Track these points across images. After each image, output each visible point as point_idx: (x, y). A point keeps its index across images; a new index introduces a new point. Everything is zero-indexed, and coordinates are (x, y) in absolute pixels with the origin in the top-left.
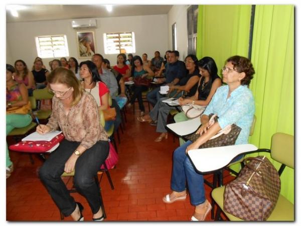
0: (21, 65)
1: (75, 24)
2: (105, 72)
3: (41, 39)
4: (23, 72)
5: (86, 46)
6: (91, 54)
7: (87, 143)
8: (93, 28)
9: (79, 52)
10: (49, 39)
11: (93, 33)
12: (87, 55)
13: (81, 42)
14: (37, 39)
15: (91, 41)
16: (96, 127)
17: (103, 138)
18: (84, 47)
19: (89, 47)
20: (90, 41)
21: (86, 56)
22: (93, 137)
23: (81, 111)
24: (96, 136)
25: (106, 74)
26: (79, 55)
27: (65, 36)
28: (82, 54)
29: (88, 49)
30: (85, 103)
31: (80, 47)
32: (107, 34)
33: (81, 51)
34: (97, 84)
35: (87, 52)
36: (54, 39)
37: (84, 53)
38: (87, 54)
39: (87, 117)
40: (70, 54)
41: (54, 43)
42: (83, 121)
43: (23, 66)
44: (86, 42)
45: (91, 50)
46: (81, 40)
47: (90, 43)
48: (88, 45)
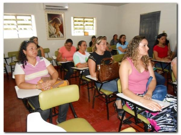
5: (55, 28)
6: (59, 35)
11: (63, 15)
12: (56, 37)
15: (61, 23)
20: (59, 23)
21: (55, 37)
26: (48, 36)
27: (33, 16)
28: (51, 35)
31: (49, 28)
32: (74, 18)
33: (50, 32)
35: (56, 33)
37: (53, 34)
44: (55, 23)
45: (59, 31)
46: (51, 21)
47: (60, 25)
48: (57, 26)
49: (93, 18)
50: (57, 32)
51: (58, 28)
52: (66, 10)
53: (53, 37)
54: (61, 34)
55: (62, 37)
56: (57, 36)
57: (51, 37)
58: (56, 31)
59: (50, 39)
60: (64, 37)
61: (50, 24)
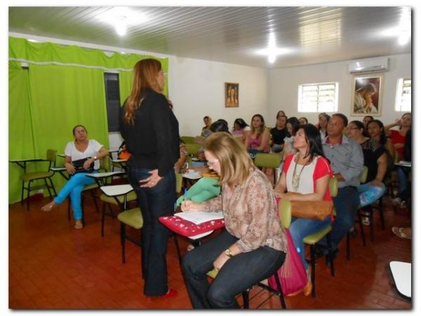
0: (258, 121)
1: (358, 66)
2: (348, 142)
3: (306, 88)
4: (259, 128)
5: (365, 99)
6: (370, 109)
7: (243, 245)
8: (383, 71)
9: (353, 107)
10: (316, 88)
11: (381, 78)
12: (365, 112)
13: (359, 92)
14: (300, 88)
15: (375, 90)
16: (260, 227)
17: (273, 245)
18: (362, 99)
19: (370, 100)
20: (373, 91)
21: (362, 112)
22: (254, 238)
23: (242, 198)
24: (257, 238)
25: (347, 144)
26: (353, 110)
27: (337, 84)
28: (357, 109)
30: (248, 188)
32: (404, 80)
33: (355, 106)
34: (315, 160)
35: (365, 107)
36: (322, 87)
37: (360, 108)
38: (365, 110)
39: (249, 209)
40: (339, 109)
41: (321, 93)
42: (245, 213)
43: (260, 122)
45: (372, 104)
46: (360, 89)
47: (373, 94)
48: (369, 97)
50: (366, 104)
51: (370, 99)
54: (374, 108)
55: (374, 113)
56: (367, 110)
57: (357, 111)
60: (377, 113)
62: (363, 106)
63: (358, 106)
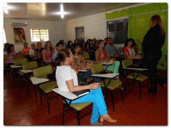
5: (19, 37)
6: (23, 41)
11: (24, 28)
15: (23, 33)
18: (18, 37)
20: (22, 33)
21: (19, 43)
26: (15, 42)
27: (4, 29)
29: (21, 38)
31: (15, 37)
32: (32, 30)
33: (15, 40)
35: (20, 40)
37: (18, 41)
44: (19, 34)
46: (16, 32)
47: (22, 35)
49: (46, 30)
51: (22, 37)
52: (26, 25)
53: (18, 43)
56: (21, 42)
57: (17, 42)
58: (20, 39)
59: (16, 44)
61: (15, 34)
62: (19, 40)
63: (17, 40)
